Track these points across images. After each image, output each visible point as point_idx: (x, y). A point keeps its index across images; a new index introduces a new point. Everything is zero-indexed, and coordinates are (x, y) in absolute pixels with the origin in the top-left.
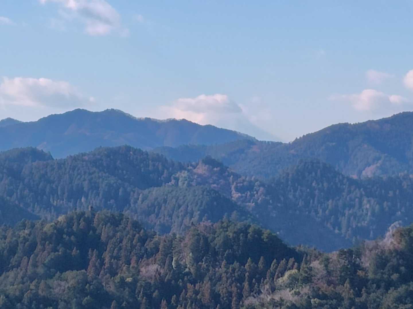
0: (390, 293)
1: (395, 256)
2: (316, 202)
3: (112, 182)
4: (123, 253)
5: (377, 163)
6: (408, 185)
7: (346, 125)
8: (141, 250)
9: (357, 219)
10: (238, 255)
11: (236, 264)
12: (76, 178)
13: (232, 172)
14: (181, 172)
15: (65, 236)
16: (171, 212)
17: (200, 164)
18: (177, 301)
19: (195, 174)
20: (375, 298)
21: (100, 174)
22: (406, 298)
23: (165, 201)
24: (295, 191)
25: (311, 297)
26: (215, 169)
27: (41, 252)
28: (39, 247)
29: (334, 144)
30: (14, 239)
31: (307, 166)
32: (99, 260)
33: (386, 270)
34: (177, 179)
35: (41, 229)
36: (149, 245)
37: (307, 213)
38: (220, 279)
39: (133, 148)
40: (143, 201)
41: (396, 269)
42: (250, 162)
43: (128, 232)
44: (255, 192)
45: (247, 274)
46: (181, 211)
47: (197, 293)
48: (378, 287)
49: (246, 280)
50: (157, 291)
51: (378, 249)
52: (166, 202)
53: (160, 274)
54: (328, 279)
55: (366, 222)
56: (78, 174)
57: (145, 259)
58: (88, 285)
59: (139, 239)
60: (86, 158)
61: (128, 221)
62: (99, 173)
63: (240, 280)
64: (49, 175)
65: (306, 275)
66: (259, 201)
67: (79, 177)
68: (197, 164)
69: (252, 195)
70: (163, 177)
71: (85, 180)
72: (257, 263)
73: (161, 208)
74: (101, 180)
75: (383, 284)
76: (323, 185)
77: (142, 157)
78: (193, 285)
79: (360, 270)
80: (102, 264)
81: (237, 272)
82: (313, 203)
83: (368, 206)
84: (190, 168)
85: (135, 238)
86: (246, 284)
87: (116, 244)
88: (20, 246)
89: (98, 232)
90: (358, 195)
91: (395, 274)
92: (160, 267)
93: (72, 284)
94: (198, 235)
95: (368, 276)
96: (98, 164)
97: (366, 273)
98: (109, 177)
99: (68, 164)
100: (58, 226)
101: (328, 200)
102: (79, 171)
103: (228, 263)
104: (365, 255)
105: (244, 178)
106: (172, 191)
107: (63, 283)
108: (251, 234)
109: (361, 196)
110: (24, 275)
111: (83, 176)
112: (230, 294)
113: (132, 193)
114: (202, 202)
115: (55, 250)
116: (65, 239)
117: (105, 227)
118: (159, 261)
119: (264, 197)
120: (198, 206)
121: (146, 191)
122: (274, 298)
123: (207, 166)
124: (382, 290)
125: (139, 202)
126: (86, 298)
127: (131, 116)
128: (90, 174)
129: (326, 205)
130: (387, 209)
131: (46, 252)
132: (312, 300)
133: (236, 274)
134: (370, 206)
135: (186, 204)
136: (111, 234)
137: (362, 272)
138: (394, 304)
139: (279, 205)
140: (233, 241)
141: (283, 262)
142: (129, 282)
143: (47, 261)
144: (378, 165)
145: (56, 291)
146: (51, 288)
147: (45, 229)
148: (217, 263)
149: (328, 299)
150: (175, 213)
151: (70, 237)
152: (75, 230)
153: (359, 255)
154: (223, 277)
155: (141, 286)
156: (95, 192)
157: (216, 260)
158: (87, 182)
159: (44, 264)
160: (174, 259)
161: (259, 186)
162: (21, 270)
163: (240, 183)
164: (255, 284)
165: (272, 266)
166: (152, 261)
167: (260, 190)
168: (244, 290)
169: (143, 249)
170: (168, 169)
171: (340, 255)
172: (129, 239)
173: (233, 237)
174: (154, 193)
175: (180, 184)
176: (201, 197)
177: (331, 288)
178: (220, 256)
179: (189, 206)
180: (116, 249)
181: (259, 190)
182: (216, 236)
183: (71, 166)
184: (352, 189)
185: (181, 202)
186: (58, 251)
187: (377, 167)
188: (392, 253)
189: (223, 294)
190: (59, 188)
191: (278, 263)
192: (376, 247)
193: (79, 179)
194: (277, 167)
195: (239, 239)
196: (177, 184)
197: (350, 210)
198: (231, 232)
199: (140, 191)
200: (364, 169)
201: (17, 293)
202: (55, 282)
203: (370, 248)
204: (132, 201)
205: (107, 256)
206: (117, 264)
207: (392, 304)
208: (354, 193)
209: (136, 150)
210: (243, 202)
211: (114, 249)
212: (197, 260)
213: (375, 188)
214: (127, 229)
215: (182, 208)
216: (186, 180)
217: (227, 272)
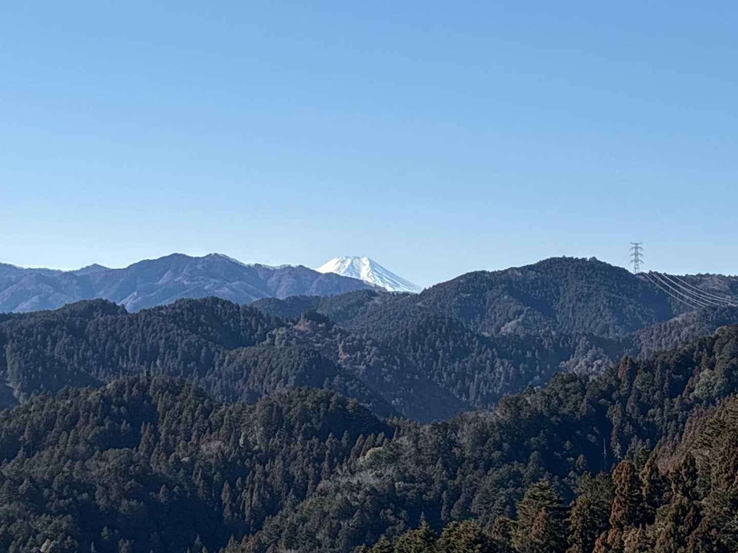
0: (490, 475)
1: (497, 431)
2: (440, 364)
3: (193, 341)
4: (182, 427)
5: (518, 318)
6: (549, 344)
7: (484, 272)
8: (204, 423)
9: (488, 385)
10: (318, 429)
11: (315, 440)
12: (150, 336)
13: (339, 329)
14: (278, 329)
15: (113, 407)
16: (262, 377)
17: (302, 320)
18: (243, 484)
19: (295, 331)
20: (471, 480)
21: (179, 331)
22: (509, 480)
23: (255, 363)
24: (416, 351)
25: (395, 480)
26: (320, 325)
27: (84, 426)
28: (82, 420)
29: (469, 295)
30: (53, 410)
31: (430, 320)
32: (153, 436)
33: (486, 447)
34: (273, 337)
35: (85, 399)
36: (214, 417)
37: (429, 377)
38: (295, 458)
39: (221, 300)
40: (229, 363)
41: (498, 446)
42: (369, 317)
43: (190, 402)
44: (366, 353)
45: (328, 452)
46: (274, 375)
47: (266, 475)
48: (476, 467)
49: (326, 459)
50: (218, 473)
51: (478, 421)
52: (256, 365)
53: (222, 453)
54: (418, 458)
55: (498, 388)
56: (153, 331)
57: (207, 433)
58: (133, 466)
59: (202, 411)
60: (164, 312)
61: (190, 389)
62: (177, 330)
63: (320, 459)
64: (118, 332)
65: (391, 453)
66: (371, 364)
67: (154, 334)
68: (299, 320)
69: (363, 356)
70: (257, 335)
71: (161, 338)
72: (340, 439)
73: (250, 372)
74: (180, 338)
75: (481, 464)
76: (448, 344)
77: (231, 311)
78: (262, 466)
79: (455, 446)
80: (157, 440)
81: (316, 449)
82: (437, 365)
83: (501, 369)
84: (290, 323)
85: (198, 409)
86: (325, 465)
87: (176, 416)
88: (59, 420)
89: (154, 401)
90: (490, 356)
91: (496, 452)
92: (223, 443)
93: (113, 465)
94: (271, 405)
95: (464, 454)
96: (177, 319)
97: (462, 451)
98: (189, 335)
99: (141, 319)
100: (106, 394)
101: (454, 362)
102: (155, 328)
103: (305, 439)
104: (463, 430)
105: (353, 335)
106: (264, 351)
107: (103, 464)
108: (333, 403)
109: (494, 357)
110: (62, 454)
111: (159, 335)
112: (306, 476)
113: (217, 354)
114: (299, 365)
115: (101, 423)
116: (113, 409)
117: (163, 395)
118: (223, 436)
119: (377, 359)
120: (294, 369)
121: (234, 352)
122: (351, 481)
123: (310, 321)
124: (481, 471)
125: (225, 364)
126: (129, 483)
127: (238, 262)
128: (167, 331)
129: (451, 367)
130: (523, 372)
131: (90, 425)
132: (396, 484)
133: (314, 453)
134: (504, 369)
135: (279, 366)
136: (169, 404)
137: (458, 450)
138: (494, 488)
139: (395, 367)
140: (312, 411)
141: (372, 436)
142: (186, 462)
143: (91, 436)
144: (520, 320)
145: (94, 473)
146: (87, 470)
147: (89, 399)
148: (293, 439)
149: (416, 482)
150: (267, 378)
151: (119, 407)
152: (126, 399)
153: (455, 429)
154: (299, 455)
155: (200, 466)
156: (172, 351)
157: (291, 435)
158: (163, 341)
159: (86, 440)
160: (243, 434)
161: (372, 345)
162: (58, 447)
163: (348, 342)
164: (336, 464)
165: (358, 442)
166: (215, 436)
167: (373, 350)
168: (322, 471)
169: (206, 421)
170: (262, 325)
171: (432, 430)
172: (191, 409)
173: (312, 407)
174: (243, 353)
175: (276, 343)
176: (297, 358)
177: (420, 468)
178: (296, 431)
179: (284, 370)
180: (174, 422)
181: (371, 350)
182: (292, 406)
183: (144, 321)
184: (483, 349)
185: (274, 365)
186: (103, 425)
187: (518, 322)
188: (494, 427)
189: (298, 476)
190: (130, 348)
191: (365, 438)
192: (477, 419)
193: (154, 338)
194: (401, 322)
195: (319, 410)
196: (273, 344)
197: (479, 373)
198: (310, 401)
199: (226, 351)
200: (503, 325)
201: (46, 477)
202: (94, 462)
203: (469, 420)
204: (217, 363)
205: (163, 430)
206: (175, 440)
207: (491, 488)
208: (485, 353)
209: (225, 302)
210: (352, 364)
211: (172, 423)
212: (268, 435)
213: (510, 347)
214: (189, 397)
215: (274, 372)
216: (284, 338)
217: (303, 450)
